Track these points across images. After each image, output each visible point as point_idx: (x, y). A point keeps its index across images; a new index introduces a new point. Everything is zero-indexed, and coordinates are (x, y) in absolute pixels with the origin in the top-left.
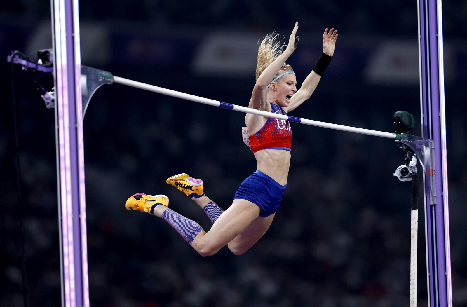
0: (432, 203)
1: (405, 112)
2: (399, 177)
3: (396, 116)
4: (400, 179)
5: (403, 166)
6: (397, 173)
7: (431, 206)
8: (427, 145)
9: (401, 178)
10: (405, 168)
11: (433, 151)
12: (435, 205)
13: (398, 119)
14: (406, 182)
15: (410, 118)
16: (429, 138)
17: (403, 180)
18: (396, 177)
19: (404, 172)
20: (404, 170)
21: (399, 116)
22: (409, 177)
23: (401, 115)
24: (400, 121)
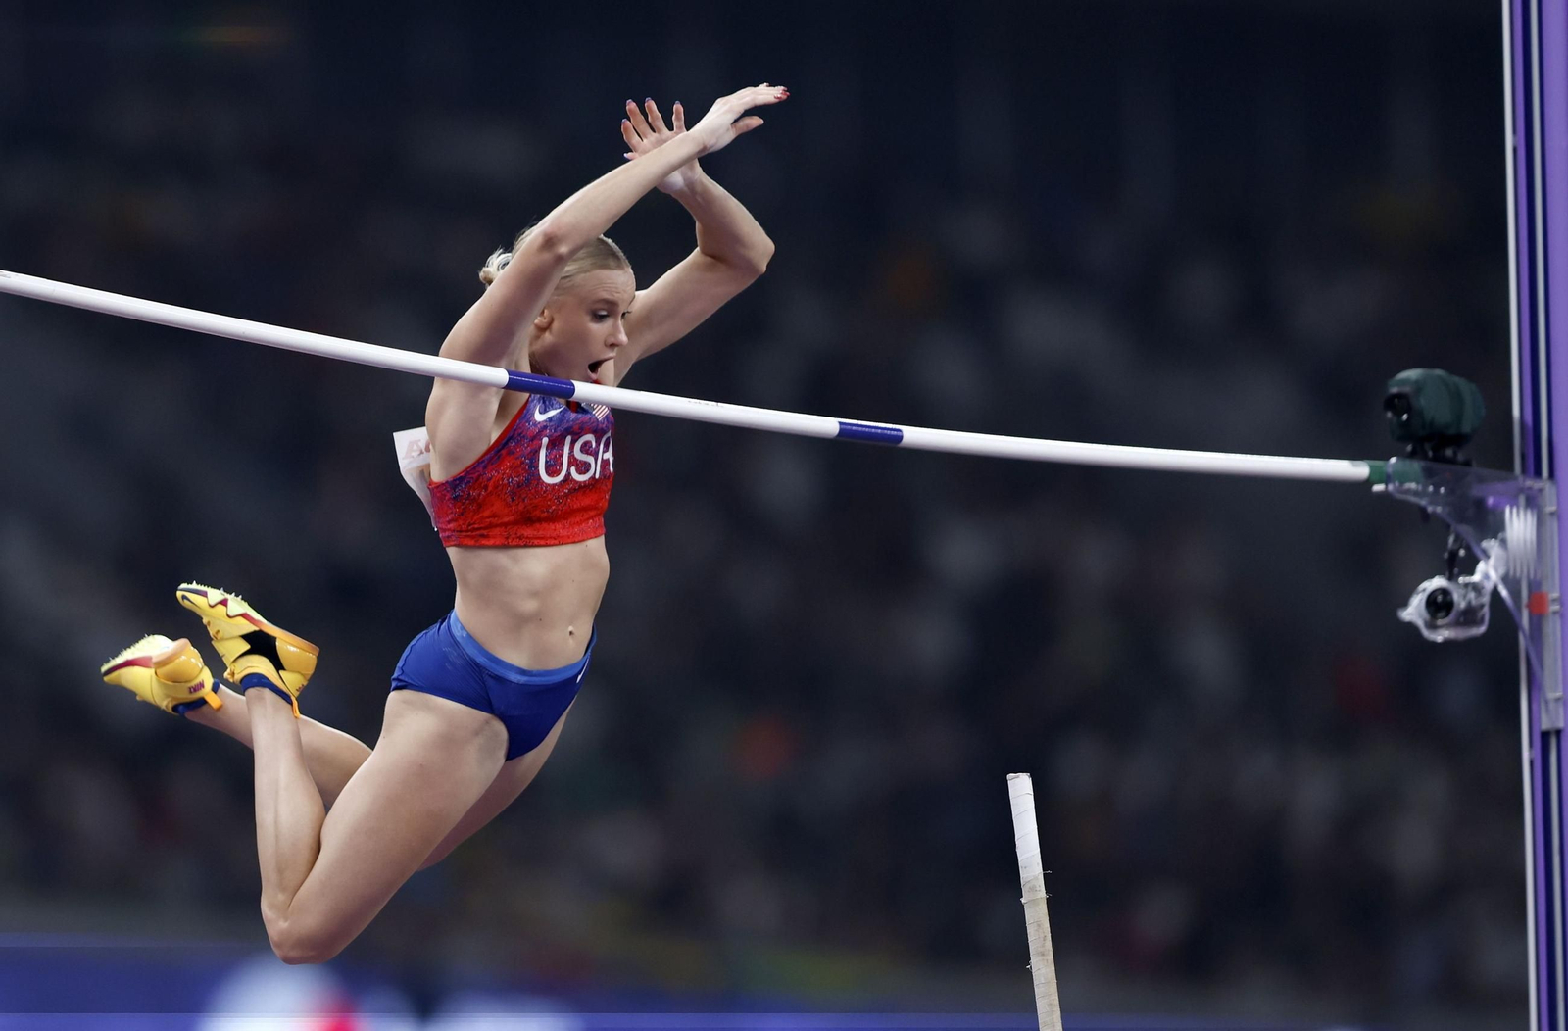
0: (1545, 725)
1: (1438, 372)
2: (1420, 623)
3: (1394, 390)
4: (1426, 633)
5: (1438, 582)
6: (1414, 611)
7: (1545, 736)
8: (1532, 502)
9: (1432, 626)
10: (1444, 592)
11: (1553, 526)
12: (1558, 733)
13: (1398, 402)
14: (1447, 643)
15: (1457, 396)
16: (1538, 473)
17: (1439, 637)
18: (1411, 627)
19: (1439, 605)
20: (1440, 598)
21: (1407, 389)
22: (1457, 624)
23: (1419, 386)
24: (1409, 410)
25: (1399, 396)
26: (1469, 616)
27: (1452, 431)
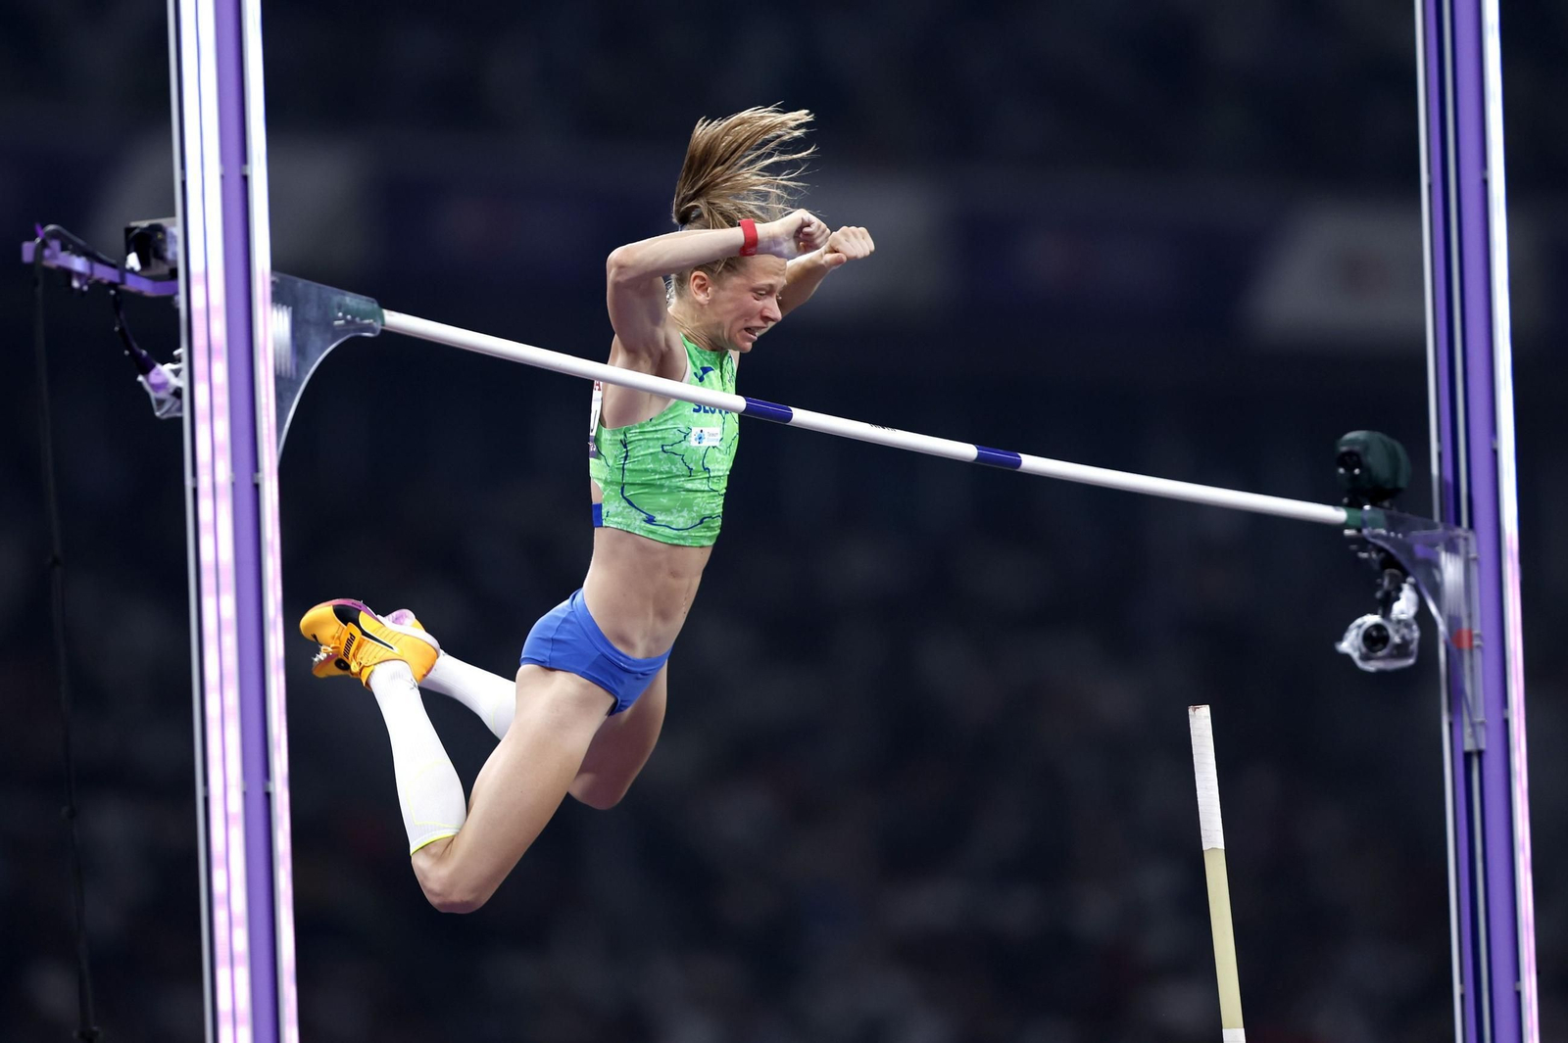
0: (1469, 745)
1: (1378, 435)
2: (1355, 655)
3: (1344, 449)
4: (1360, 664)
5: (1371, 620)
6: (1350, 644)
7: (1468, 757)
8: (1452, 548)
9: (1365, 658)
10: (1377, 627)
11: (1474, 569)
12: (1480, 753)
13: (1351, 459)
14: (1381, 673)
15: (1393, 457)
16: (1458, 523)
17: (1371, 667)
18: (1347, 657)
19: (1375, 639)
20: (1374, 633)
21: (1357, 448)
22: (1391, 656)
23: (1366, 445)
24: (1359, 465)
25: (1350, 454)
26: (1402, 650)
27: (1389, 486)
